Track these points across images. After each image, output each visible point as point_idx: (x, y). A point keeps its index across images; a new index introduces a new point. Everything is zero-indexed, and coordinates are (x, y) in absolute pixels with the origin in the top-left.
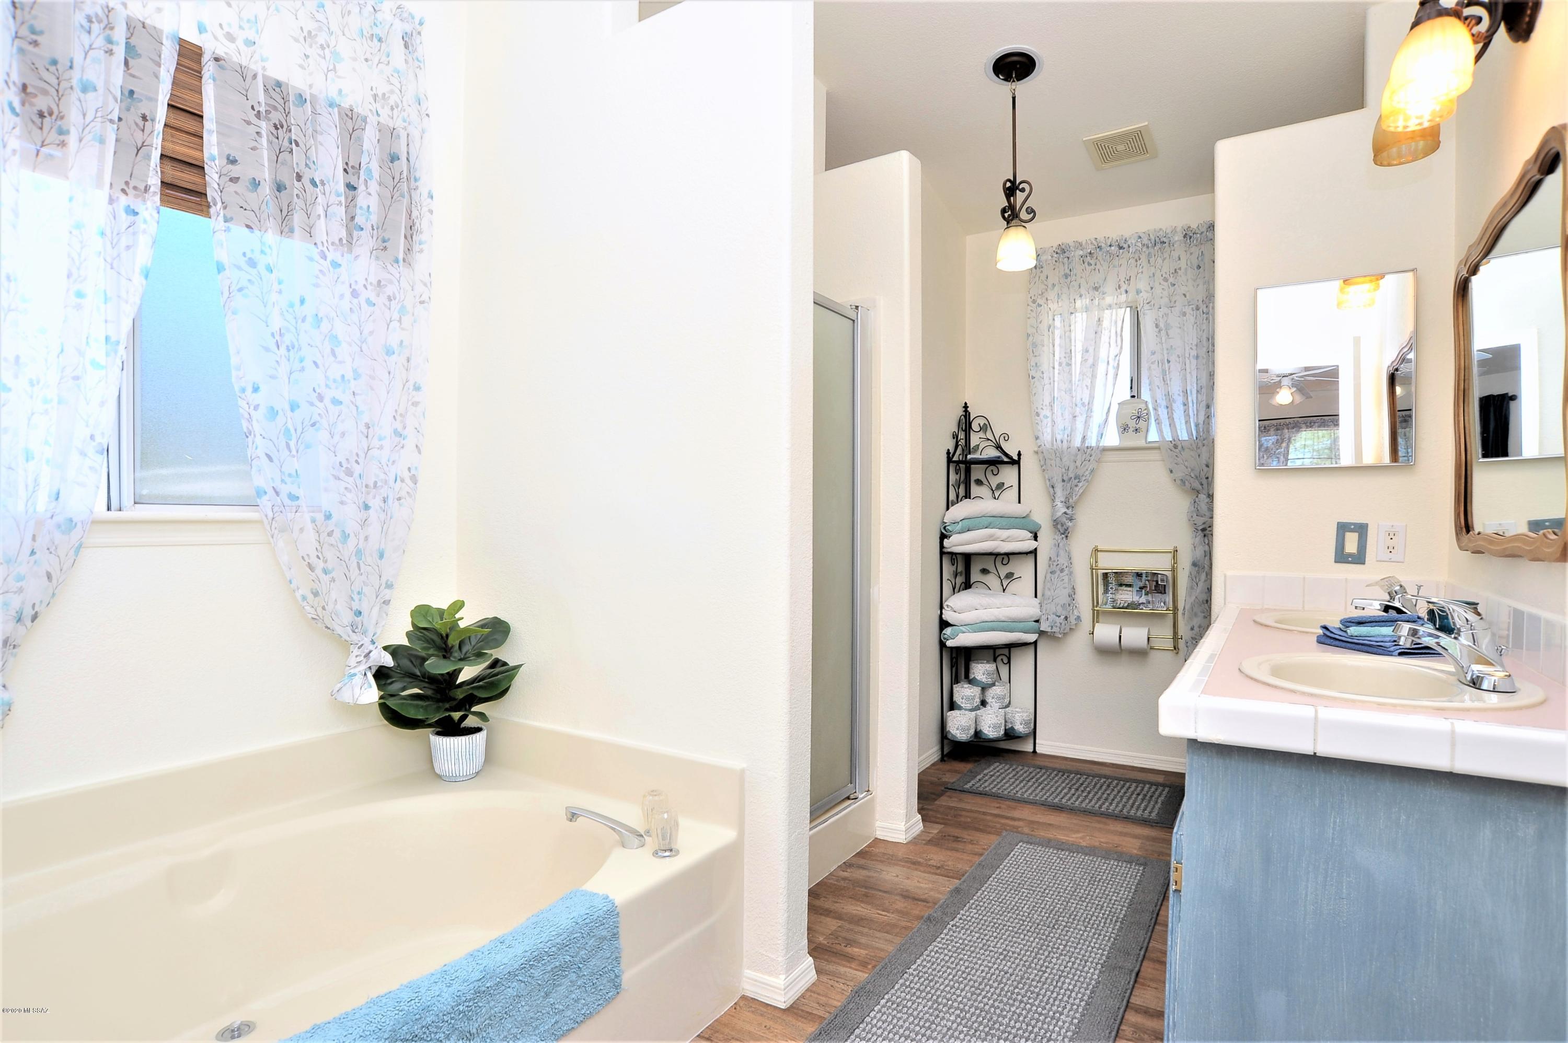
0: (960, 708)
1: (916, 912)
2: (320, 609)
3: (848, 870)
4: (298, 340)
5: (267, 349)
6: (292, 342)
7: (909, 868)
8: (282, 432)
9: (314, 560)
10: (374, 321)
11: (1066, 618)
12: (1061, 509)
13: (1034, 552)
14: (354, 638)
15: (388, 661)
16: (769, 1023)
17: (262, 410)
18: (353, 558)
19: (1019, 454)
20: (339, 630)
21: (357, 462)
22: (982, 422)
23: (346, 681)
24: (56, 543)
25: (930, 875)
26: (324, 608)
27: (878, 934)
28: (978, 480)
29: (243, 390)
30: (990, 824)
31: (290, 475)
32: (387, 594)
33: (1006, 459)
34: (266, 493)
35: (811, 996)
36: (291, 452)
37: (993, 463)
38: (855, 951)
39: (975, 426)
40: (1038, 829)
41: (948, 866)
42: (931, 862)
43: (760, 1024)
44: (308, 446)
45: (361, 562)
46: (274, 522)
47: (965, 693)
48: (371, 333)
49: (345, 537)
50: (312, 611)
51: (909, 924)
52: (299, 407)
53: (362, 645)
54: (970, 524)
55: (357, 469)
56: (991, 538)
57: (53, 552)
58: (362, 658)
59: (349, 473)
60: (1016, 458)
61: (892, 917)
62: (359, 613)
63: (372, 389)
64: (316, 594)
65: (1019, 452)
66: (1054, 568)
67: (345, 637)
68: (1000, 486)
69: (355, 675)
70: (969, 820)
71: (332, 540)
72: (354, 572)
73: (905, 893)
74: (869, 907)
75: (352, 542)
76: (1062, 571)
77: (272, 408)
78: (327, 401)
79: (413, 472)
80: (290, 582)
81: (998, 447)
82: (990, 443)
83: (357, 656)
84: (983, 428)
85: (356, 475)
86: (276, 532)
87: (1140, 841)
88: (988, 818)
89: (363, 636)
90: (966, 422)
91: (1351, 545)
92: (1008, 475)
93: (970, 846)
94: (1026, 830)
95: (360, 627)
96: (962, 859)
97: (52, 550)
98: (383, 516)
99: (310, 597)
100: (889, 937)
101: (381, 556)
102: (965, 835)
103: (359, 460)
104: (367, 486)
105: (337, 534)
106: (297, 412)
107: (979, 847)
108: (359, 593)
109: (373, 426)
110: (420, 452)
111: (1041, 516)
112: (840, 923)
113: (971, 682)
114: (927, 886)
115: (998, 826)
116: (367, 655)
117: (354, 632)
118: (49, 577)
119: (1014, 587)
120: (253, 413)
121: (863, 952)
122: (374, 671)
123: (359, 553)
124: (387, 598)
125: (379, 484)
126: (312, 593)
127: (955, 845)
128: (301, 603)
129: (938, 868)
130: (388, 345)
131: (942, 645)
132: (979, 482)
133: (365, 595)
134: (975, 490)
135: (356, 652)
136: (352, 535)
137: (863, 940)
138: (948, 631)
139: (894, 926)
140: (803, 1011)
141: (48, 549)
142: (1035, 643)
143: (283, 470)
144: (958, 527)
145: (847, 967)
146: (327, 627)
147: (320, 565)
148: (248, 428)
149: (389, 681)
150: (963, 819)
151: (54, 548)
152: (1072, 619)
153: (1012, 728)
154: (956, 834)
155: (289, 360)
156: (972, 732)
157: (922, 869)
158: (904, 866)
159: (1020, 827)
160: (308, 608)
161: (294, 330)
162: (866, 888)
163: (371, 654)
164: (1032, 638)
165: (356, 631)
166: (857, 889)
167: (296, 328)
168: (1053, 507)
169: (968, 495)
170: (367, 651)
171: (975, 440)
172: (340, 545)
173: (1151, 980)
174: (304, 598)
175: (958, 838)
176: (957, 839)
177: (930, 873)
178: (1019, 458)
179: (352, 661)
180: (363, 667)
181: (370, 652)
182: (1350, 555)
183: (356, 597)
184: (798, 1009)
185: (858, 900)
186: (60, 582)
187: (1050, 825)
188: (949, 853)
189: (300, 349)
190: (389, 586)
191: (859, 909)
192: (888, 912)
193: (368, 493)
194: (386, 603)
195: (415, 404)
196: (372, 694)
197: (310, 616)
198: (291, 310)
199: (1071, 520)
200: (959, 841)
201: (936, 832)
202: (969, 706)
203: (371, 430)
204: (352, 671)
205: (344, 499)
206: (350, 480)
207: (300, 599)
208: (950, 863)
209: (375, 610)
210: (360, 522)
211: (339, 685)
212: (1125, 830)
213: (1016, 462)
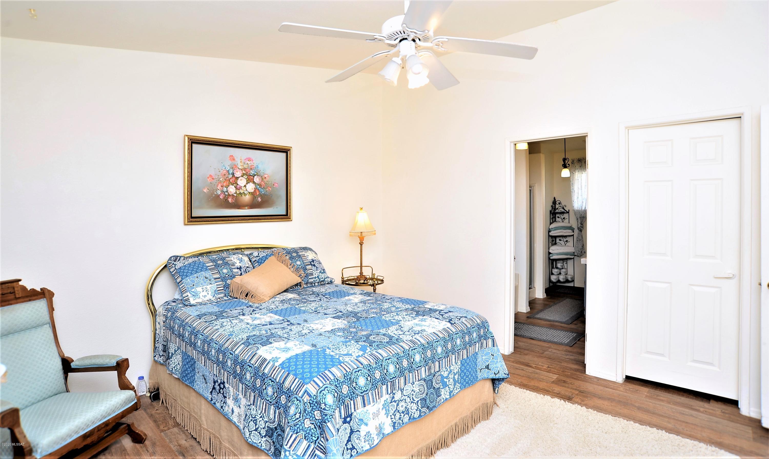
0: (554, 274)
11: (581, 252)
12: (580, 225)
13: (573, 235)
19: (569, 210)
22: (559, 202)
33: (566, 212)
37: (563, 213)
39: (557, 203)
47: (555, 271)
54: (556, 229)
56: (562, 232)
66: (578, 239)
68: (564, 218)
76: (580, 240)
81: (563, 208)
82: (561, 207)
84: (560, 204)
90: (554, 202)
92: (566, 216)
111: (575, 226)
113: (557, 268)
119: (568, 244)
131: (549, 259)
132: (558, 217)
134: (557, 219)
138: (551, 255)
142: (574, 258)
144: (553, 230)
152: (583, 252)
153: (568, 280)
156: (557, 280)
164: (572, 257)
168: (578, 224)
169: (555, 221)
171: (557, 206)
199: (582, 227)
202: (556, 274)
213: (568, 212)
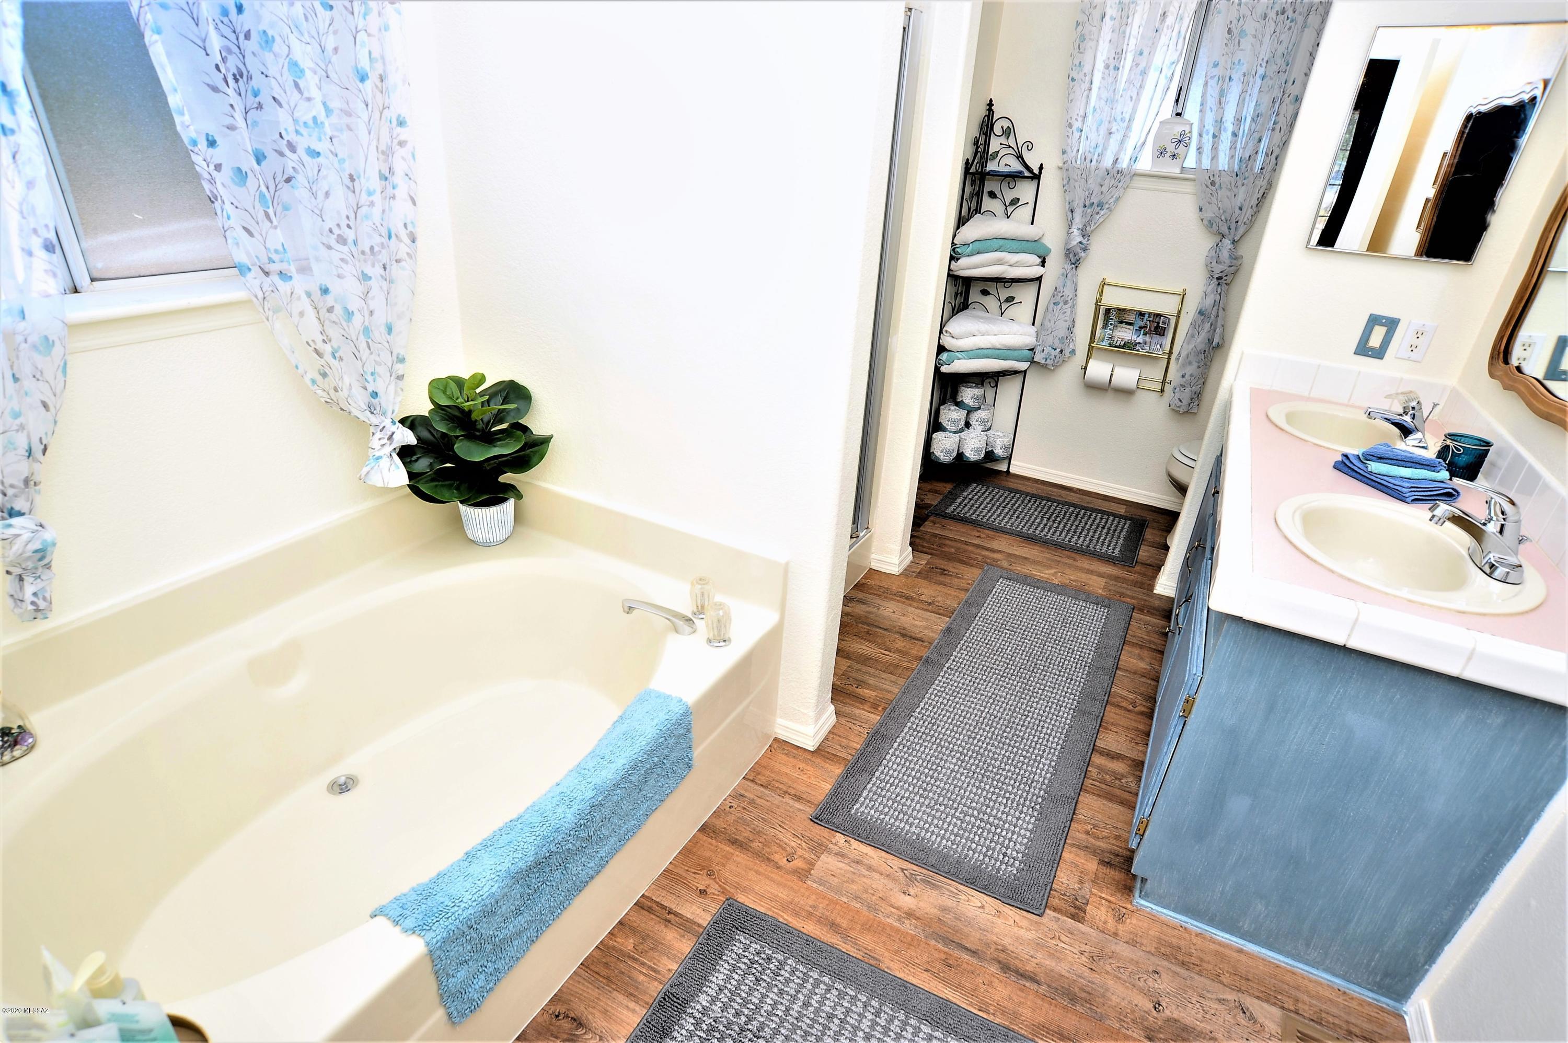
0: (944, 429)
1: (914, 652)
2: (332, 392)
3: (850, 605)
4: (244, 64)
5: (215, 89)
6: (238, 68)
7: (904, 603)
8: (257, 197)
9: (320, 346)
10: (335, 32)
11: (1061, 351)
12: (1077, 238)
13: (1039, 279)
14: (374, 420)
15: (408, 437)
16: (802, 765)
17: (227, 171)
18: (362, 337)
19: (1041, 168)
20: (355, 412)
21: (349, 226)
22: (1006, 124)
23: (373, 464)
24: (39, 367)
25: (923, 612)
26: (336, 390)
27: (884, 675)
28: (992, 191)
29: (195, 143)
30: (972, 555)
31: (276, 251)
32: (400, 368)
33: (1027, 174)
34: (250, 270)
35: (833, 738)
36: (272, 222)
37: (1014, 177)
38: (865, 692)
39: (997, 129)
40: (1015, 563)
41: (938, 602)
42: (923, 598)
43: (794, 766)
44: (286, 208)
45: (370, 341)
46: (266, 303)
47: (951, 415)
48: (336, 50)
49: (349, 314)
50: (325, 394)
51: (909, 665)
52: (265, 157)
53: (384, 427)
54: (982, 246)
55: (350, 235)
56: (999, 262)
57: (40, 378)
58: (385, 441)
59: (342, 240)
60: (1036, 171)
61: (894, 657)
62: (375, 395)
63: (350, 128)
64: (324, 375)
65: (1042, 165)
66: (1058, 299)
67: (362, 418)
68: (1015, 201)
69: (379, 458)
70: (953, 550)
71: (333, 317)
72: (364, 353)
73: (902, 631)
74: (873, 646)
75: (357, 320)
76: (1066, 303)
77: (239, 170)
78: (301, 151)
79: (410, 228)
80: (297, 367)
81: (1020, 157)
82: (1010, 151)
83: (380, 439)
84: (1007, 132)
85: (350, 241)
86: (271, 313)
87: (1105, 580)
88: (971, 548)
89: (383, 418)
90: (987, 126)
91: (1375, 341)
92: (1025, 191)
93: (956, 580)
94: (1005, 564)
95: (378, 409)
96: (950, 595)
97: (38, 376)
98: (385, 285)
99: (319, 378)
100: (893, 678)
101: (390, 329)
102: (951, 567)
103: (351, 224)
104: (363, 253)
105: (338, 309)
106: (263, 163)
107: (964, 581)
108: (372, 374)
109: (359, 178)
110: (414, 203)
111: (1054, 240)
112: (849, 663)
113: (959, 404)
114: (921, 624)
115: (980, 558)
116: (390, 438)
117: (372, 413)
118: (45, 405)
119: (1013, 311)
120: (215, 173)
121: (874, 694)
122: (397, 450)
123: (367, 331)
124: (400, 373)
125: (376, 249)
126: (320, 374)
127: (942, 578)
128: (312, 388)
129: (930, 604)
130: (359, 67)
131: (937, 369)
132: (992, 195)
133: (380, 376)
134: (987, 203)
135: (378, 435)
136: (356, 312)
137: (872, 681)
138: (944, 356)
139: (897, 666)
140: (828, 753)
141: (34, 377)
142: (1025, 372)
143: (268, 245)
144: (969, 250)
145: (860, 709)
146: (342, 409)
147: (327, 349)
148: (211, 192)
149: (414, 458)
150: (947, 549)
151: (39, 373)
152: (1067, 352)
153: (992, 452)
154: (942, 567)
155: (240, 95)
156: (955, 454)
157: (915, 604)
158: (898, 601)
159: (999, 560)
160: (320, 392)
161: (236, 50)
162: (869, 625)
163: (394, 436)
164: (1023, 366)
165: (375, 412)
166: (860, 625)
167: (239, 47)
168: (1069, 234)
169: (978, 210)
170: (389, 433)
171: (995, 145)
172: (344, 324)
173: (1113, 724)
174: (314, 382)
175: (945, 570)
176: (944, 572)
177: (923, 609)
178: (1040, 172)
179: (375, 443)
180: (389, 449)
181: (393, 433)
182: (1372, 349)
183: (370, 378)
184: (824, 751)
185: (862, 638)
186: (58, 408)
187: (1026, 558)
188: (939, 588)
189: (250, 78)
190: (401, 360)
191: (864, 647)
192: (890, 652)
193: (365, 261)
194: (400, 378)
195: (402, 144)
196: (399, 476)
197: (323, 400)
198: (225, 20)
199: (1085, 250)
200: (945, 574)
201: (924, 563)
202: (954, 429)
203: (356, 183)
204: (377, 454)
205: (340, 271)
206: (345, 249)
207: (309, 383)
208: (939, 599)
209: (392, 388)
210: (362, 296)
211: (365, 470)
212: (1092, 567)
213: (1036, 177)
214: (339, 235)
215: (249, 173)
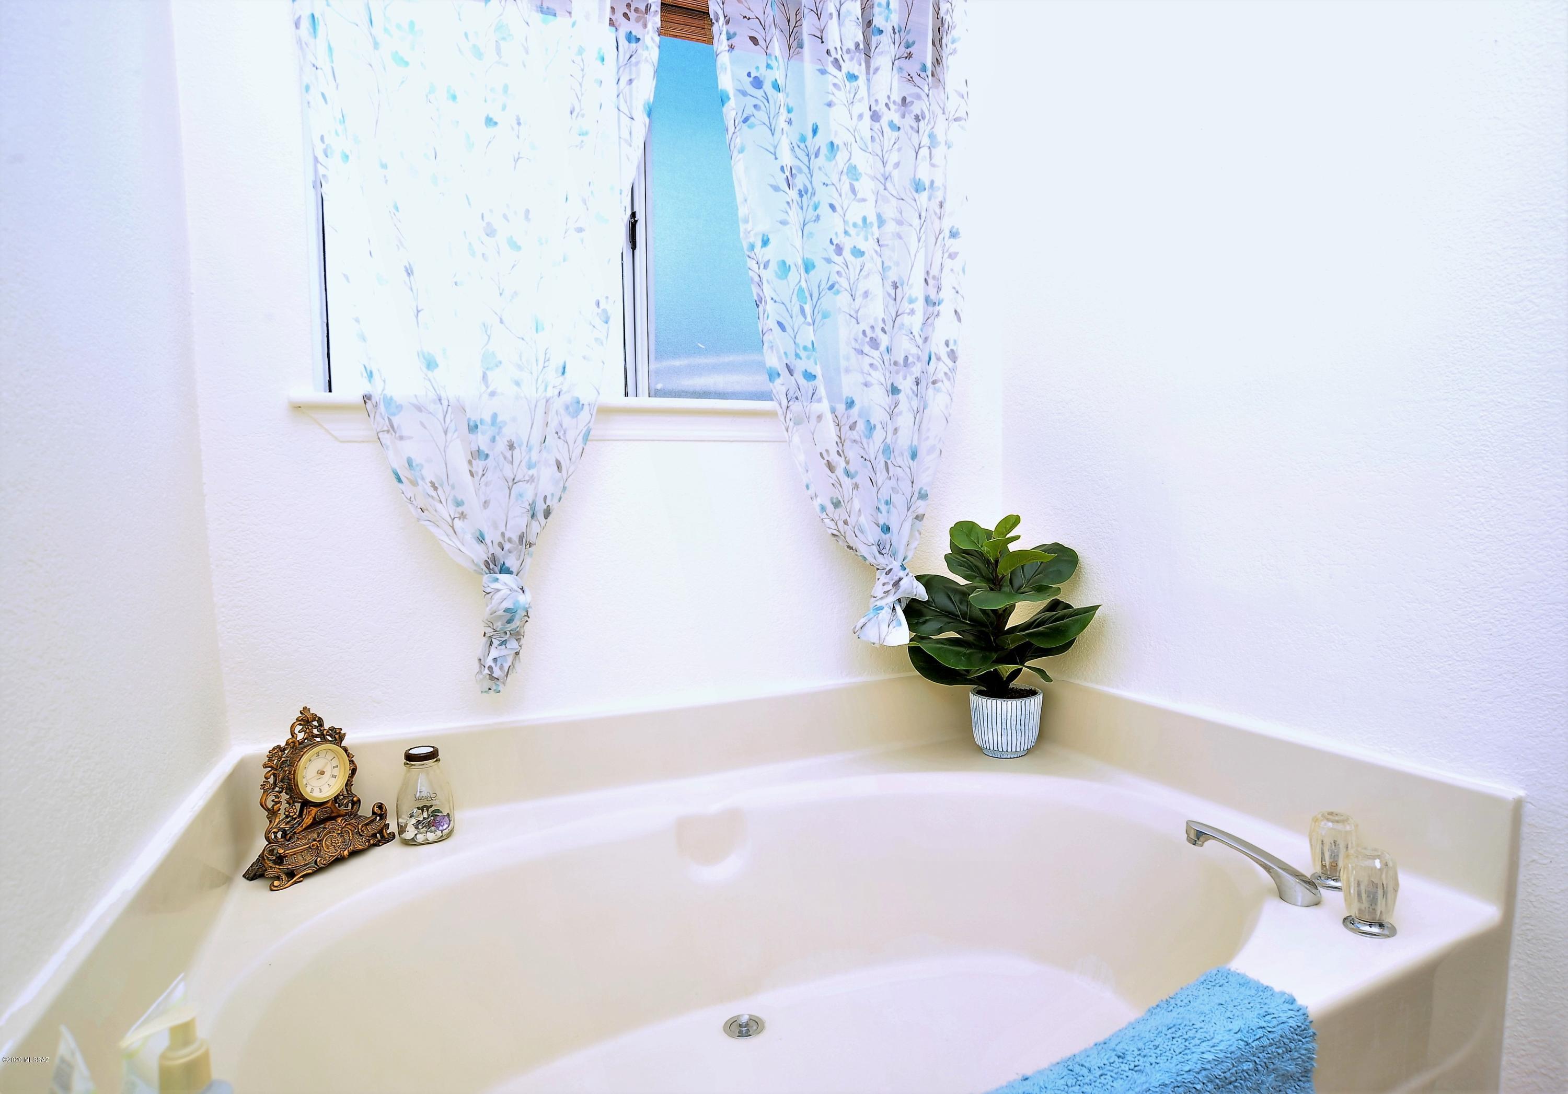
2: (840, 523)
4: (811, 183)
5: (776, 189)
6: (805, 186)
8: (796, 292)
9: (834, 458)
10: (899, 150)
14: (882, 561)
15: (921, 593)
17: (773, 266)
18: (880, 456)
20: (863, 550)
21: (883, 330)
23: (872, 615)
24: (564, 427)
26: (846, 522)
29: (752, 247)
31: (805, 348)
32: (921, 506)
34: (779, 375)
36: (806, 318)
44: (825, 316)
45: (889, 462)
46: (788, 412)
48: (897, 165)
49: (871, 428)
50: (832, 525)
52: (814, 267)
53: (891, 569)
55: (884, 340)
57: (562, 437)
58: (890, 587)
59: (874, 344)
62: (886, 529)
63: (900, 237)
64: (837, 504)
67: (870, 559)
69: (881, 608)
71: (854, 435)
72: (881, 477)
75: (879, 435)
77: (784, 262)
78: (847, 253)
79: (951, 346)
80: (807, 487)
83: (884, 585)
85: (883, 347)
86: (791, 424)
89: (892, 559)
95: (888, 547)
97: (561, 434)
98: (915, 404)
99: (830, 507)
101: (914, 456)
103: (886, 329)
104: (896, 363)
105: (861, 426)
106: (812, 273)
108: (887, 503)
109: (902, 285)
110: (959, 320)
116: (896, 584)
117: (880, 553)
118: (559, 466)
120: (763, 272)
122: (904, 605)
123: (887, 450)
124: (920, 512)
125: (910, 359)
126: (833, 503)
128: (820, 515)
130: (917, 178)
133: (894, 506)
135: (883, 578)
136: (879, 427)
141: (557, 433)
143: (797, 341)
146: (849, 547)
147: (840, 463)
148: (758, 295)
149: (922, 620)
151: (563, 432)
155: (802, 208)
160: (827, 521)
161: (806, 170)
163: (901, 583)
165: (884, 552)
167: (809, 168)
170: (896, 578)
172: (864, 441)
174: (823, 509)
179: (879, 590)
180: (891, 599)
181: (900, 579)
183: (883, 508)
186: (570, 473)
189: (814, 193)
190: (923, 496)
193: (897, 373)
194: (919, 518)
195: (952, 256)
196: (901, 635)
197: (830, 531)
198: (802, 145)
203: (899, 291)
204: (879, 603)
205: (869, 379)
206: (876, 354)
207: (818, 509)
209: (907, 526)
210: (888, 409)
211: (863, 620)
214: (871, 338)
215: (793, 267)
